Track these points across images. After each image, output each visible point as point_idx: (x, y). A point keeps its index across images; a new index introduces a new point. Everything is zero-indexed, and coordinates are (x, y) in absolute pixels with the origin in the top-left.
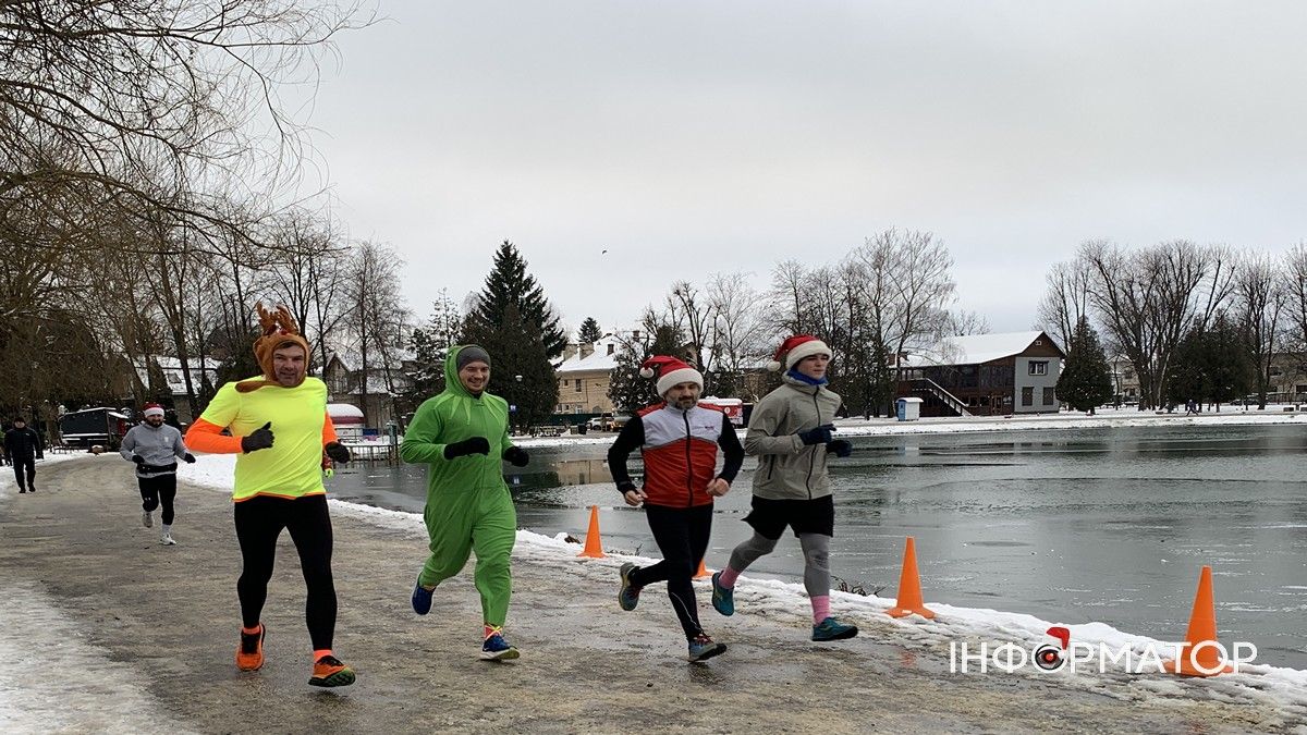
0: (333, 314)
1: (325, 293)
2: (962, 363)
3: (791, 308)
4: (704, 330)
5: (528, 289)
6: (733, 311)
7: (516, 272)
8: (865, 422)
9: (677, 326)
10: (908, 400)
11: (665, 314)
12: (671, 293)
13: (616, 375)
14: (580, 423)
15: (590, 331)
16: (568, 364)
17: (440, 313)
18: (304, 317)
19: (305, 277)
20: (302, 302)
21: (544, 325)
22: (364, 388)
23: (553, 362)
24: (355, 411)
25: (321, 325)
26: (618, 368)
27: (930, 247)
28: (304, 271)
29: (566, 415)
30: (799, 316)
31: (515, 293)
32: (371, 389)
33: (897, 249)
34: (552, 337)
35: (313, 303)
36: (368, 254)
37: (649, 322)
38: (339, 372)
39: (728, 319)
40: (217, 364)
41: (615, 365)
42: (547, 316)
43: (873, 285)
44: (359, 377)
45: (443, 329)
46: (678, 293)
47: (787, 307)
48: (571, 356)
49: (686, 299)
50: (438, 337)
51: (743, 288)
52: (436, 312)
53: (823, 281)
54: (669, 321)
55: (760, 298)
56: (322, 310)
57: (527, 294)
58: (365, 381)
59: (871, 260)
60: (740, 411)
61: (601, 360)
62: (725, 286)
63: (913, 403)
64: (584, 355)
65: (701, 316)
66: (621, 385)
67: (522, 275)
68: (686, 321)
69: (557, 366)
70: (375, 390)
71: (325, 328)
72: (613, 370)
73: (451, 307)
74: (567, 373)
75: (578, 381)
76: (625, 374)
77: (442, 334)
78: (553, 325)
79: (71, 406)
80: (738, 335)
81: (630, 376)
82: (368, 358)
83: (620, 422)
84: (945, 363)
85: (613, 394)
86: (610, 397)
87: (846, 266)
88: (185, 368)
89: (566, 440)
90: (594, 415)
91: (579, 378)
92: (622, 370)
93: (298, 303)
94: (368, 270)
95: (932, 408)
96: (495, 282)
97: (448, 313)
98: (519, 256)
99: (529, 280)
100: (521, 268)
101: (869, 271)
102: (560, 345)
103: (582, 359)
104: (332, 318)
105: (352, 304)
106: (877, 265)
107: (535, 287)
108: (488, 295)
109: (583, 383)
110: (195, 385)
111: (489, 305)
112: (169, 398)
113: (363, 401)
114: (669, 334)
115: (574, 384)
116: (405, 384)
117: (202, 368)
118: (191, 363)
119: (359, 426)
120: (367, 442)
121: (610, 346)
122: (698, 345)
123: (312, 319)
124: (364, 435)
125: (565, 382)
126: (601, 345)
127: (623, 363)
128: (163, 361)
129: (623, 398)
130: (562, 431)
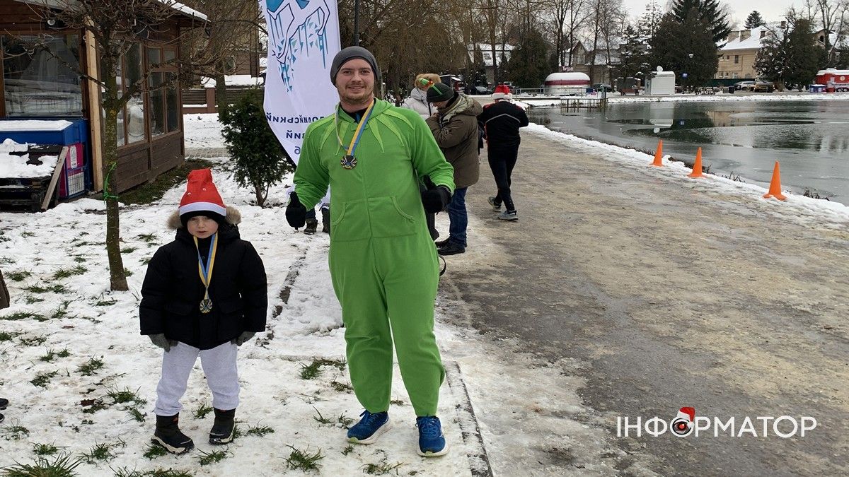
0: (580, 17)
4: (832, 21)
9: (811, 19)
11: (803, 12)
13: (760, 53)
14: (731, 86)
15: (754, 20)
16: (728, 45)
17: (649, 12)
18: (563, 19)
20: (562, 10)
21: (716, 19)
22: (593, 62)
23: (719, 44)
24: (585, 77)
25: (572, 24)
26: (763, 49)
29: (720, 80)
32: (597, 62)
34: (720, 27)
35: (569, 11)
37: (791, 16)
38: (581, 52)
40: (511, 48)
41: (761, 46)
42: (719, 13)
44: (591, 55)
45: (650, 23)
48: (733, 39)
50: (646, 28)
52: (647, 12)
54: (805, 16)
56: (574, 15)
58: (594, 58)
61: (754, 41)
64: (743, 38)
65: (831, 11)
66: (764, 60)
68: (820, 14)
69: (722, 46)
70: (600, 63)
71: (574, 25)
72: (759, 49)
73: (657, 8)
74: (726, 51)
75: (737, 57)
76: (766, 53)
77: (649, 26)
78: (721, 19)
81: (771, 54)
82: (598, 44)
83: (760, 86)
85: (757, 66)
86: (754, 68)
88: (494, 51)
89: (719, 97)
90: (745, 80)
91: (737, 55)
92: (766, 50)
93: (560, 11)
97: (654, 12)
102: (725, 33)
103: (741, 41)
104: (579, 20)
105: (592, 11)
108: (679, 1)
109: (740, 59)
110: (499, 60)
111: (679, 7)
112: (483, 69)
113: (592, 70)
114: (803, 26)
115: (733, 58)
116: (618, 60)
117: (503, 51)
118: (498, 47)
119: (586, 86)
120: (590, 96)
121: (763, 32)
122: (827, 32)
123: (567, 21)
124: (587, 92)
125: (726, 57)
126: (756, 32)
127: (768, 45)
128: (482, 46)
129: (764, 69)
130: (717, 91)
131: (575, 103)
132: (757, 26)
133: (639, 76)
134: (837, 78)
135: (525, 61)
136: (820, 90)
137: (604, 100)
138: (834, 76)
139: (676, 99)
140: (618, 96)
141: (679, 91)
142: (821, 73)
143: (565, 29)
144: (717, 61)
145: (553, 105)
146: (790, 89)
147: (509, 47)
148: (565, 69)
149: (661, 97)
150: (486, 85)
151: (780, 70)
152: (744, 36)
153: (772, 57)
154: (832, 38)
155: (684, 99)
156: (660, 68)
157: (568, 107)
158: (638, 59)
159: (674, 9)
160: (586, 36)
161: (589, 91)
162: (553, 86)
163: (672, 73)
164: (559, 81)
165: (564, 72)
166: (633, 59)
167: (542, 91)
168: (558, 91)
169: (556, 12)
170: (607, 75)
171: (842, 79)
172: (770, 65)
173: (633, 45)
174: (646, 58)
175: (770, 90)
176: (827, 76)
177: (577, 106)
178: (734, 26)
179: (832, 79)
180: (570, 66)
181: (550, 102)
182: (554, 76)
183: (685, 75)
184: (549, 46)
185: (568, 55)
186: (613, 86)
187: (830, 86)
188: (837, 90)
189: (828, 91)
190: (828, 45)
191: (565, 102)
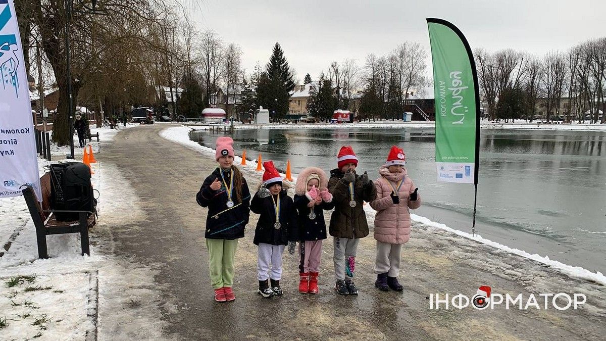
0: (219, 71)
1: (217, 63)
2: (428, 98)
3: (371, 73)
4: (340, 82)
5: (283, 63)
6: (350, 75)
7: (280, 56)
8: (392, 122)
9: (331, 80)
10: (407, 113)
11: (327, 76)
12: (330, 66)
13: (309, 100)
14: (296, 118)
15: (308, 79)
16: (295, 94)
17: (256, 71)
18: (209, 73)
19: (210, 57)
20: (209, 67)
22: (227, 103)
23: (291, 93)
24: (222, 111)
25: (215, 76)
27: (419, 51)
28: (210, 54)
29: (291, 115)
30: (373, 76)
31: (280, 64)
32: (229, 102)
33: (407, 50)
34: (291, 83)
35: (213, 67)
36: (231, 48)
37: (322, 77)
38: (221, 95)
39: (348, 77)
40: (182, 90)
41: (309, 95)
42: (289, 74)
43: (399, 64)
44: (226, 98)
45: (257, 78)
46: (333, 66)
47: (370, 73)
49: (335, 68)
50: (256, 81)
51: (355, 65)
52: (255, 71)
53: (382, 62)
54: (328, 78)
55: (360, 69)
56: (216, 70)
57: (283, 64)
58: (228, 100)
59: (399, 54)
60: (349, 116)
61: (306, 93)
62: (348, 64)
63: (409, 114)
64: (302, 90)
65: (340, 76)
66: (310, 104)
67: (282, 57)
68: (335, 77)
69: (292, 95)
70: (231, 103)
73: (260, 69)
74: (295, 98)
75: (299, 101)
76: (311, 100)
78: (291, 78)
79: (136, 106)
80: (351, 84)
82: (229, 91)
83: (309, 119)
84: (421, 98)
85: (307, 107)
86: (306, 108)
87: (391, 56)
88: (171, 91)
89: (290, 125)
90: (302, 116)
91: (299, 100)
94: (231, 54)
95: (416, 117)
96: (273, 60)
97: (259, 71)
98: (281, 49)
99: (284, 59)
100: (282, 54)
101: (398, 59)
102: (291, 86)
103: (301, 92)
104: (219, 74)
105: (225, 68)
106: (402, 56)
107: (286, 62)
108: (270, 64)
109: (301, 102)
110: (175, 98)
111: (270, 68)
112: (166, 104)
113: (227, 108)
114: (328, 83)
115: (297, 102)
116: (240, 101)
117: (177, 92)
118: (174, 90)
119: (224, 118)
120: (226, 124)
121: (311, 87)
122: (338, 88)
123: (212, 74)
124: (223, 121)
126: (308, 86)
127: (312, 95)
128: (165, 89)
129: (310, 109)
130: (289, 122)
131: (218, 129)
132: (309, 83)
133: (251, 112)
135: (190, 100)
136: (335, 122)
137: (232, 126)
138: (341, 114)
139: (269, 126)
140: (240, 125)
141: (271, 122)
142: (336, 112)
143: (212, 79)
144: (289, 104)
145: (206, 129)
146: (322, 121)
147: (180, 90)
148: (212, 106)
149: (262, 126)
150: (169, 115)
151: (317, 110)
152: (302, 88)
153: (313, 102)
154: (341, 91)
155: (273, 126)
156: (261, 107)
157: (214, 131)
158: (250, 101)
159: (268, 70)
160: (222, 84)
161: (224, 120)
162: (206, 117)
163: (267, 110)
164: (209, 114)
165: (212, 108)
166: (248, 101)
167: (199, 120)
168: (209, 120)
169: (205, 68)
170: (235, 110)
171: (345, 115)
172: (313, 107)
173: (247, 92)
174: (255, 101)
175: (313, 122)
176: (338, 114)
177: (219, 130)
178: (298, 83)
179: (340, 115)
180: (215, 104)
181: (204, 128)
182: (207, 111)
183: (274, 112)
184: (203, 90)
185: (213, 97)
186: (238, 118)
187: (339, 120)
188: (342, 122)
189: (339, 122)
190: (339, 97)
191: (212, 127)
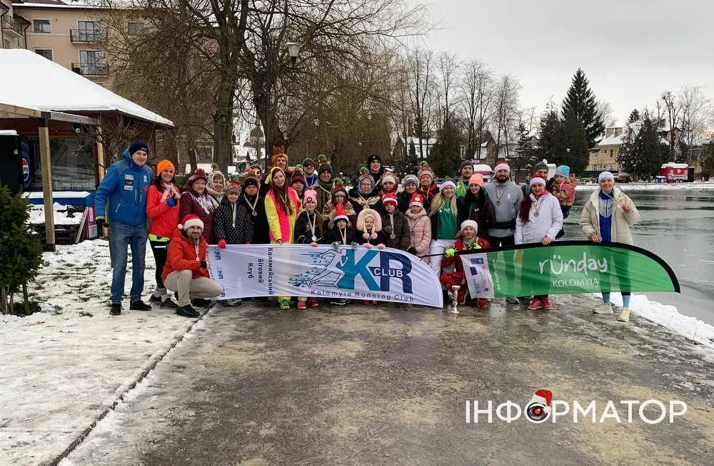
0: (487, 114)
4: (676, 122)
5: (588, 96)
7: (583, 87)
9: (660, 118)
12: (660, 98)
13: (621, 149)
15: (635, 118)
16: (603, 141)
17: (549, 110)
19: (476, 95)
21: (595, 117)
23: (596, 140)
24: (488, 169)
25: (481, 121)
26: (623, 145)
28: (477, 91)
29: (591, 172)
31: (582, 98)
34: (597, 125)
35: (479, 109)
36: (506, 81)
38: (492, 146)
39: (689, 114)
40: (434, 142)
41: (622, 142)
42: (596, 112)
46: (664, 98)
48: (610, 135)
49: (668, 101)
51: (699, 96)
52: (547, 110)
54: (656, 116)
56: (483, 112)
57: (587, 99)
60: (686, 172)
61: (620, 140)
62: (689, 95)
64: (616, 135)
65: (676, 112)
66: (623, 155)
67: (585, 88)
69: (599, 142)
71: (483, 122)
72: (619, 145)
74: (603, 146)
75: (612, 151)
76: (625, 149)
78: (599, 117)
81: (628, 149)
83: (622, 177)
85: (619, 159)
86: (617, 162)
88: (421, 144)
89: (589, 187)
92: (625, 146)
94: (505, 90)
96: (572, 93)
97: (553, 110)
98: (585, 78)
99: (589, 91)
100: (586, 84)
102: (599, 129)
103: (615, 137)
104: (487, 117)
105: (496, 109)
107: (592, 95)
108: (567, 100)
109: (614, 153)
112: (415, 160)
115: (609, 152)
117: (427, 144)
118: (424, 141)
125: (604, 151)
129: (623, 162)
130: (588, 181)
134: (675, 170)
136: (662, 181)
138: (673, 169)
142: (664, 166)
143: (477, 125)
144: (589, 156)
146: (644, 180)
147: (432, 141)
151: (634, 163)
152: (617, 132)
153: (629, 152)
171: (679, 171)
172: (628, 159)
175: (627, 181)
176: (668, 169)
179: (672, 172)
180: (480, 159)
187: (670, 178)
189: (668, 181)
